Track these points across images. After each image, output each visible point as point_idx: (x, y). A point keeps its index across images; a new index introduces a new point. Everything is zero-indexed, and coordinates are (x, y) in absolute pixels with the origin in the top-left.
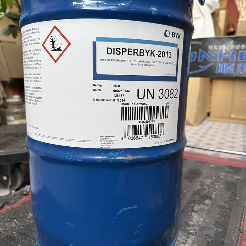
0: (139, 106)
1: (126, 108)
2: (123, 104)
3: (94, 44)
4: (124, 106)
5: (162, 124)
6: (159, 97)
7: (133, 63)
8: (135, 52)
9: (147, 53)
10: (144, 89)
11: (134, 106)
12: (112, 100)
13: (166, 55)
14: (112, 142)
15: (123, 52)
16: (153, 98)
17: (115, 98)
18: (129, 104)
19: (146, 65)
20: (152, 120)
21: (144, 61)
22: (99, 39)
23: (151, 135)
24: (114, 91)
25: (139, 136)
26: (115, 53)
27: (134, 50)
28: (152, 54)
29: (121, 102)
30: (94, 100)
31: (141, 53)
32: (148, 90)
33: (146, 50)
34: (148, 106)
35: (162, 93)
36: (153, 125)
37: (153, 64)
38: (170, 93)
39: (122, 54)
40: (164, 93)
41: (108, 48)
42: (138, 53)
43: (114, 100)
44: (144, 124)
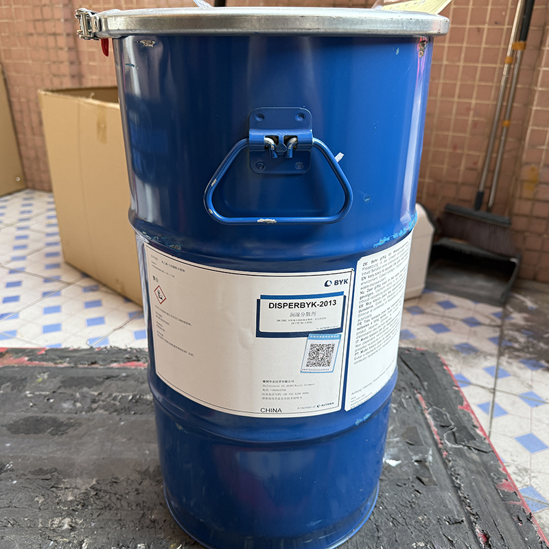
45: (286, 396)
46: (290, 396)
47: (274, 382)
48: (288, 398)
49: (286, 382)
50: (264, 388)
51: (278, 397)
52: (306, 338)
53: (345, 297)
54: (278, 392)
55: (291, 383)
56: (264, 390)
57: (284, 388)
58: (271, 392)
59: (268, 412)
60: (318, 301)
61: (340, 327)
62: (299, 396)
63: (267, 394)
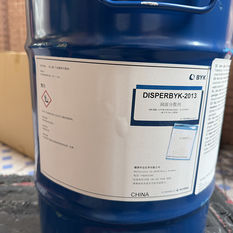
45: (153, 181)
46: (156, 181)
47: (143, 168)
48: (155, 183)
49: (154, 167)
50: (136, 174)
51: (146, 181)
52: (172, 127)
53: (203, 92)
54: (146, 177)
55: (158, 169)
56: (135, 175)
57: (151, 174)
58: (141, 178)
59: (137, 196)
60: (183, 92)
61: (197, 119)
62: (164, 181)
63: (137, 180)
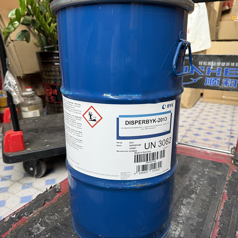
0: (146, 153)
1: (137, 155)
2: (135, 153)
3: (118, 119)
4: (136, 154)
5: (160, 162)
6: (159, 146)
7: (142, 128)
8: (144, 122)
9: (151, 121)
10: (149, 143)
11: (143, 154)
12: (129, 151)
13: (163, 120)
14: (128, 176)
15: (135, 123)
16: (155, 147)
17: (131, 150)
18: (139, 153)
19: (151, 128)
20: (154, 160)
21: (149, 127)
22: (121, 116)
23: (153, 170)
24: (130, 146)
25: (146, 171)
26: (131, 124)
27: (143, 121)
28: (154, 122)
29: (135, 152)
30: (117, 151)
31: (147, 122)
32: (152, 143)
33: (150, 120)
34: (151, 152)
35: (161, 143)
36: (155, 164)
37: (155, 127)
38: (166, 141)
39: (135, 124)
40: (162, 143)
41: (126, 121)
42: (145, 122)
43: (130, 151)
44: (149, 164)
